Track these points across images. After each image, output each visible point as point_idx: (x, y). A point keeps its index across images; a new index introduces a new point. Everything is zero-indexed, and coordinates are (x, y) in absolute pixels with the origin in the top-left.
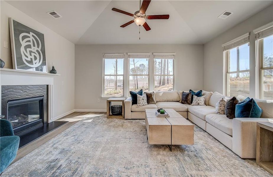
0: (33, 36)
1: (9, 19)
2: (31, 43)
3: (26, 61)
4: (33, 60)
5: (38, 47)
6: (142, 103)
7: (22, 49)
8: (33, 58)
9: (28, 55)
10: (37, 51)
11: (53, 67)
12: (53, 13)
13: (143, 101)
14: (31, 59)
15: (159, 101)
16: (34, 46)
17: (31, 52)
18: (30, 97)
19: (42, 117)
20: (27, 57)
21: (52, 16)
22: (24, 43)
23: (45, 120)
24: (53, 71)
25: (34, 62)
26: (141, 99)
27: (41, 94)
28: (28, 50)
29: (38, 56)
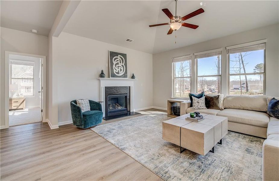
0: (120, 57)
1: (109, 51)
2: (119, 62)
3: (116, 72)
4: (120, 71)
5: (123, 63)
6: (196, 106)
7: (114, 66)
8: (119, 70)
9: (117, 69)
10: (122, 65)
11: (133, 74)
12: (128, 40)
13: (198, 104)
14: (118, 71)
15: (228, 107)
16: (120, 63)
17: (118, 67)
18: (119, 94)
19: (126, 107)
20: (116, 70)
21: (128, 42)
22: (115, 63)
23: (128, 109)
24: (133, 77)
25: (120, 72)
26: (196, 101)
27: (125, 92)
28: (117, 66)
29: (122, 69)
